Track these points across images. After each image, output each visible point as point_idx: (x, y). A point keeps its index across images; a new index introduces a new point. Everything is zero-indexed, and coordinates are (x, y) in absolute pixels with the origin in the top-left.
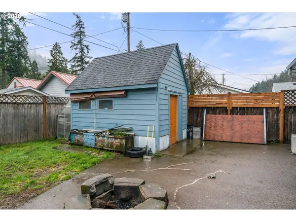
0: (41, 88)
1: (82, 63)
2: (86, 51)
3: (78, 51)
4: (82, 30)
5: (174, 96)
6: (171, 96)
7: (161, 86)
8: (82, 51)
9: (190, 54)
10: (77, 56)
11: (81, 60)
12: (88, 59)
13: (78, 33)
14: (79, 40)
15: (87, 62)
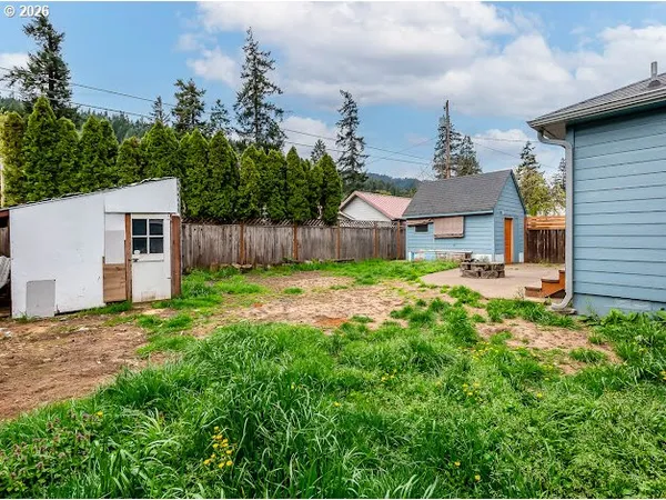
1: (353, 167)
2: (358, 147)
3: (347, 147)
4: (353, 115)
6: (506, 219)
7: (497, 211)
8: (353, 147)
10: (346, 156)
11: (352, 161)
12: (363, 159)
13: (346, 120)
14: (348, 131)
15: (359, 165)
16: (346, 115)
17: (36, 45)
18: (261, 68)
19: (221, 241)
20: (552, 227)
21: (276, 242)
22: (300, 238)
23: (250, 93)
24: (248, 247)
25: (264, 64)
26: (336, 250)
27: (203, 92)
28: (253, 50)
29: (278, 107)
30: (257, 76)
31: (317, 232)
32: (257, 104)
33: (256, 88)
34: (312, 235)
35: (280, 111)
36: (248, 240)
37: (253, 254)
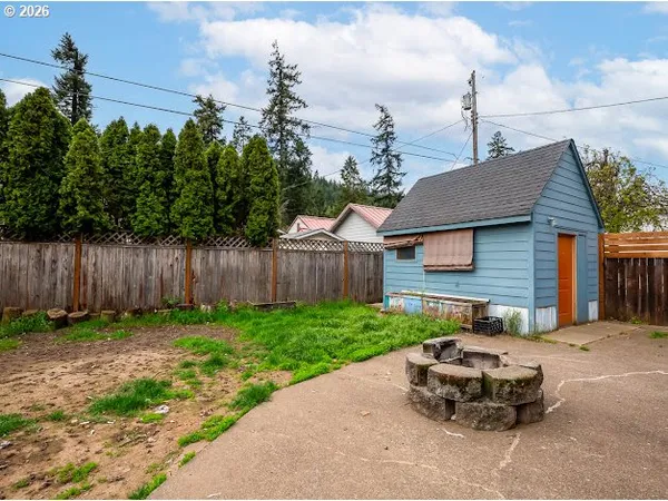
0: (335, 230)
1: (389, 186)
2: (395, 164)
3: (383, 165)
4: (389, 129)
5: (566, 237)
6: (560, 235)
7: (538, 218)
8: (389, 164)
9: (606, 152)
10: (381, 174)
11: (388, 180)
12: (399, 177)
13: (382, 136)
14: (384, 147)
15: (397, 184)
16: (381, 132)
17: (62, 69)
18: (286, 82)
19: (32, 270)
20: (656, 253)
21: (148, 273)
22: (197, 265)
23: (276, 108)
24: (90, 281)
25: (291, 78)
26: (270, 287)
27: (223, 108)
28: (279, 64)
29: (304, 123)
30: (282, 90)
31: (233, 257)
32: (281, 119)
33: (281, 103)
34: (222, 261)
35: (306, 127)
36: (91, 269)
37: (100, 292)
